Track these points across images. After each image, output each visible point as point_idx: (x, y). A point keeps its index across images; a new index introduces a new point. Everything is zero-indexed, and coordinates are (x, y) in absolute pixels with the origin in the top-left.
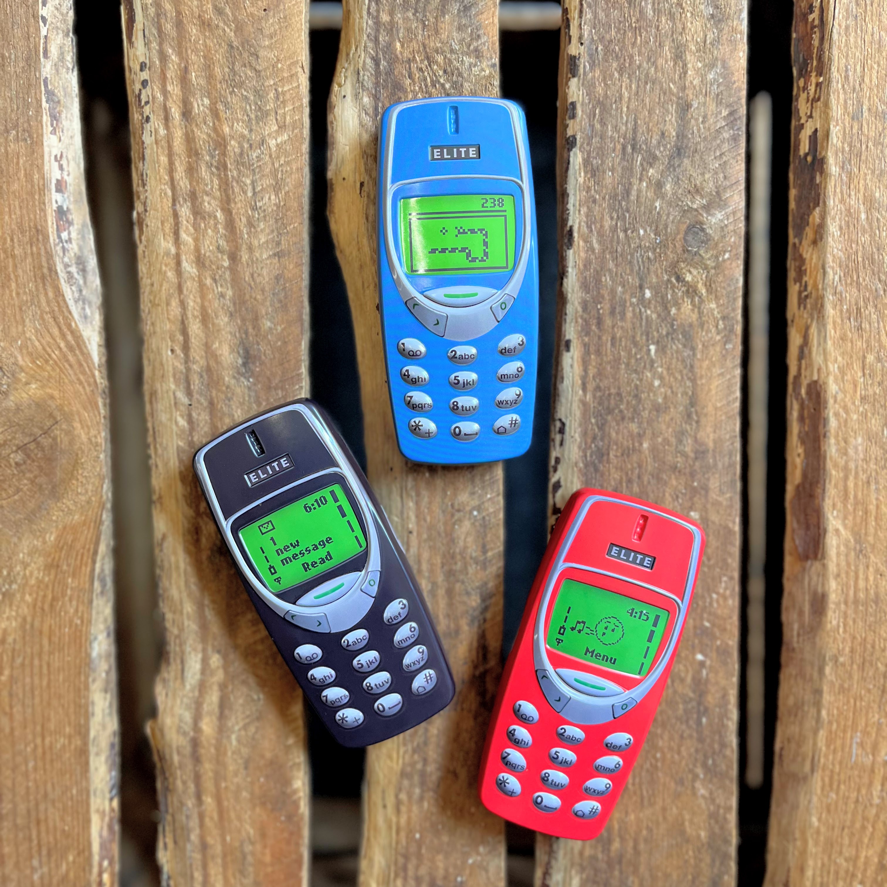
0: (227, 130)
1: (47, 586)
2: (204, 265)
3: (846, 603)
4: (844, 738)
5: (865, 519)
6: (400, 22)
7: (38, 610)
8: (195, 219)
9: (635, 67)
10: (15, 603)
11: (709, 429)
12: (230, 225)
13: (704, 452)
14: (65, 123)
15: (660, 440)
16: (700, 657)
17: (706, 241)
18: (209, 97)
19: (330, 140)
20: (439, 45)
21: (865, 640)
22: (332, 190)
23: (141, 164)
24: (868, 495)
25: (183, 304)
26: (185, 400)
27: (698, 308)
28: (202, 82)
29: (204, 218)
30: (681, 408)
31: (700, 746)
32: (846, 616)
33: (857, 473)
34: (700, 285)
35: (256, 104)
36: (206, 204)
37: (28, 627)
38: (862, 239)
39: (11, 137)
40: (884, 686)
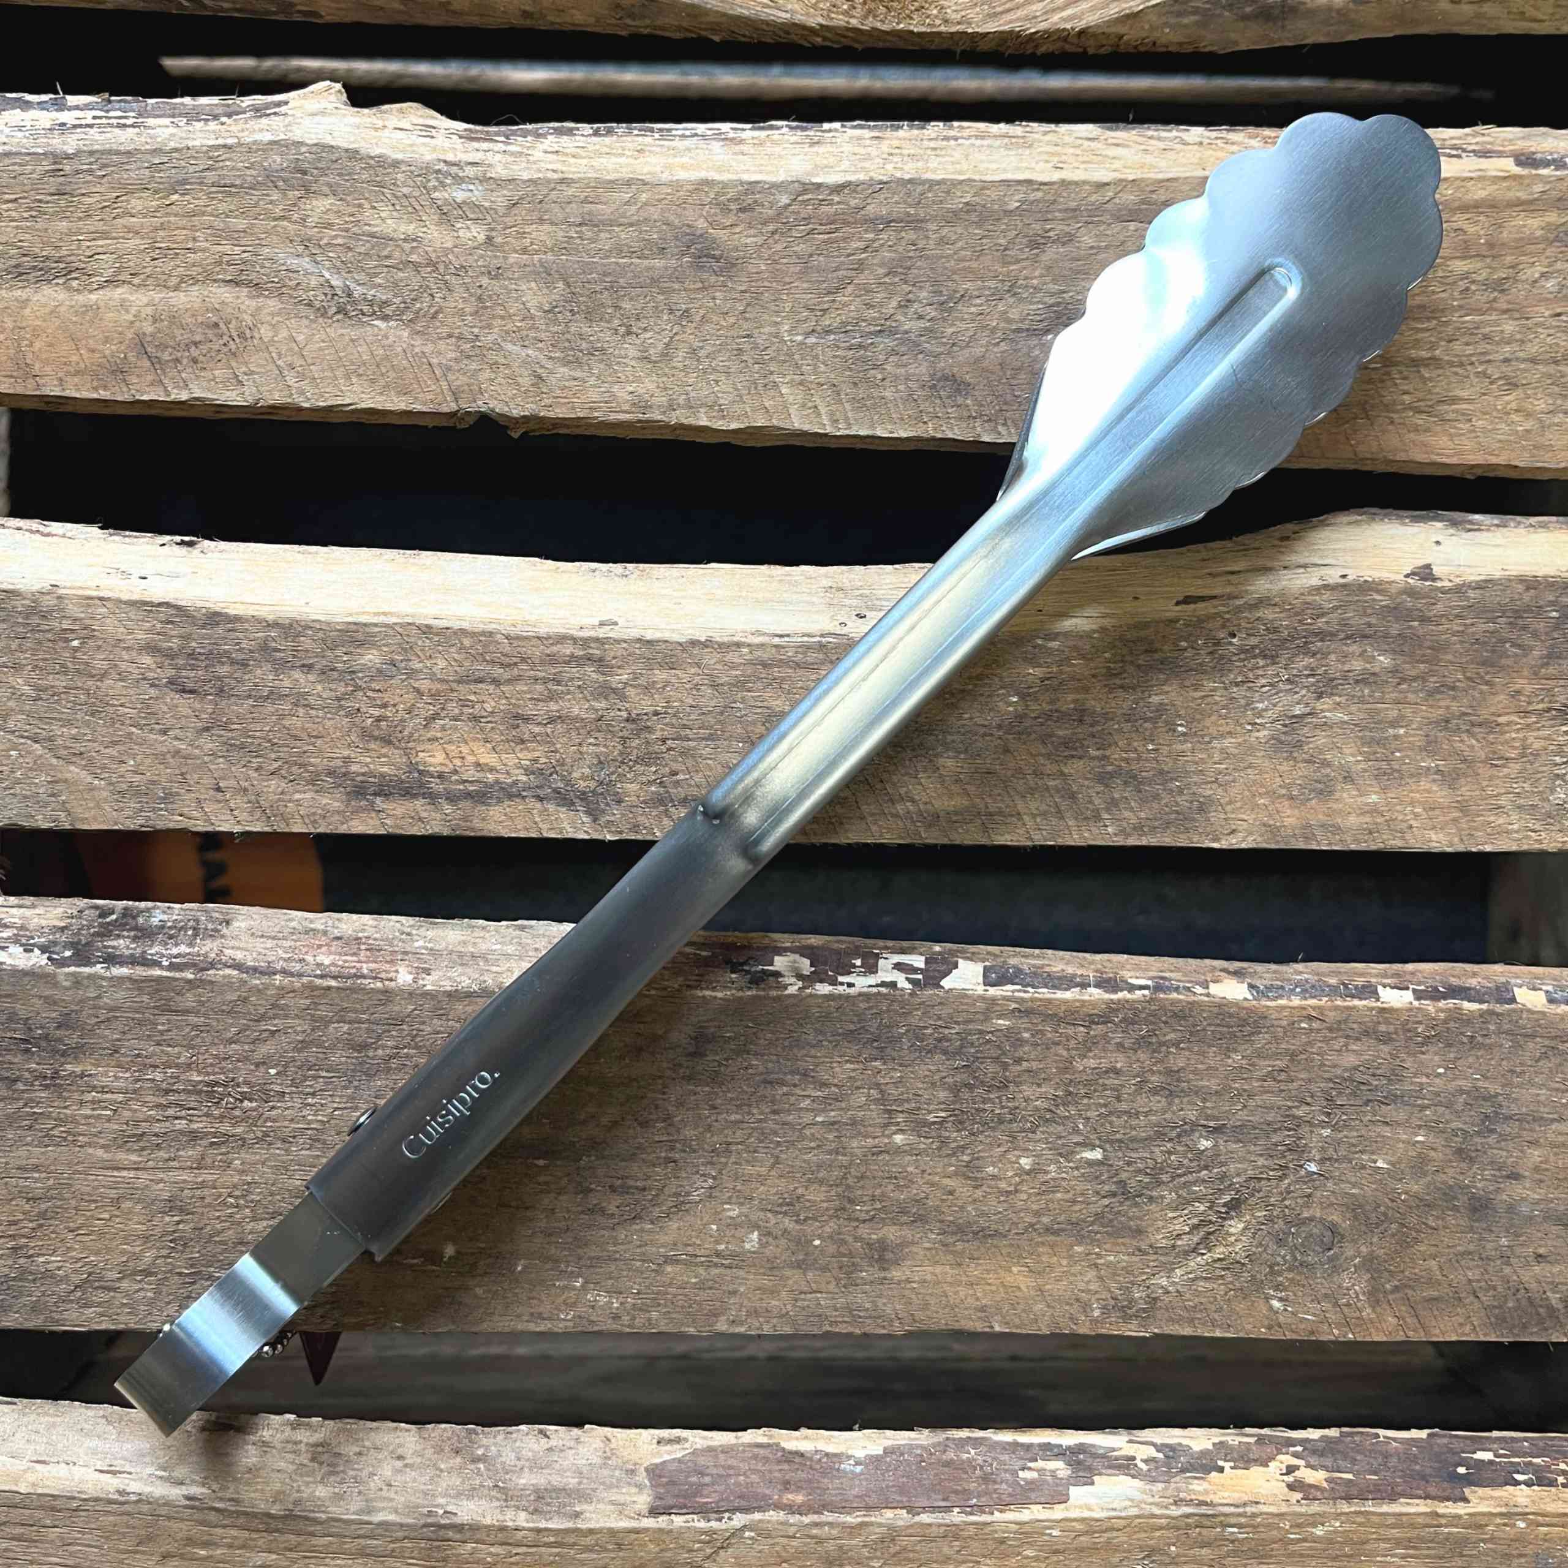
13: (883, 1263)
16: (449, 1250)
22: (1416, 520)
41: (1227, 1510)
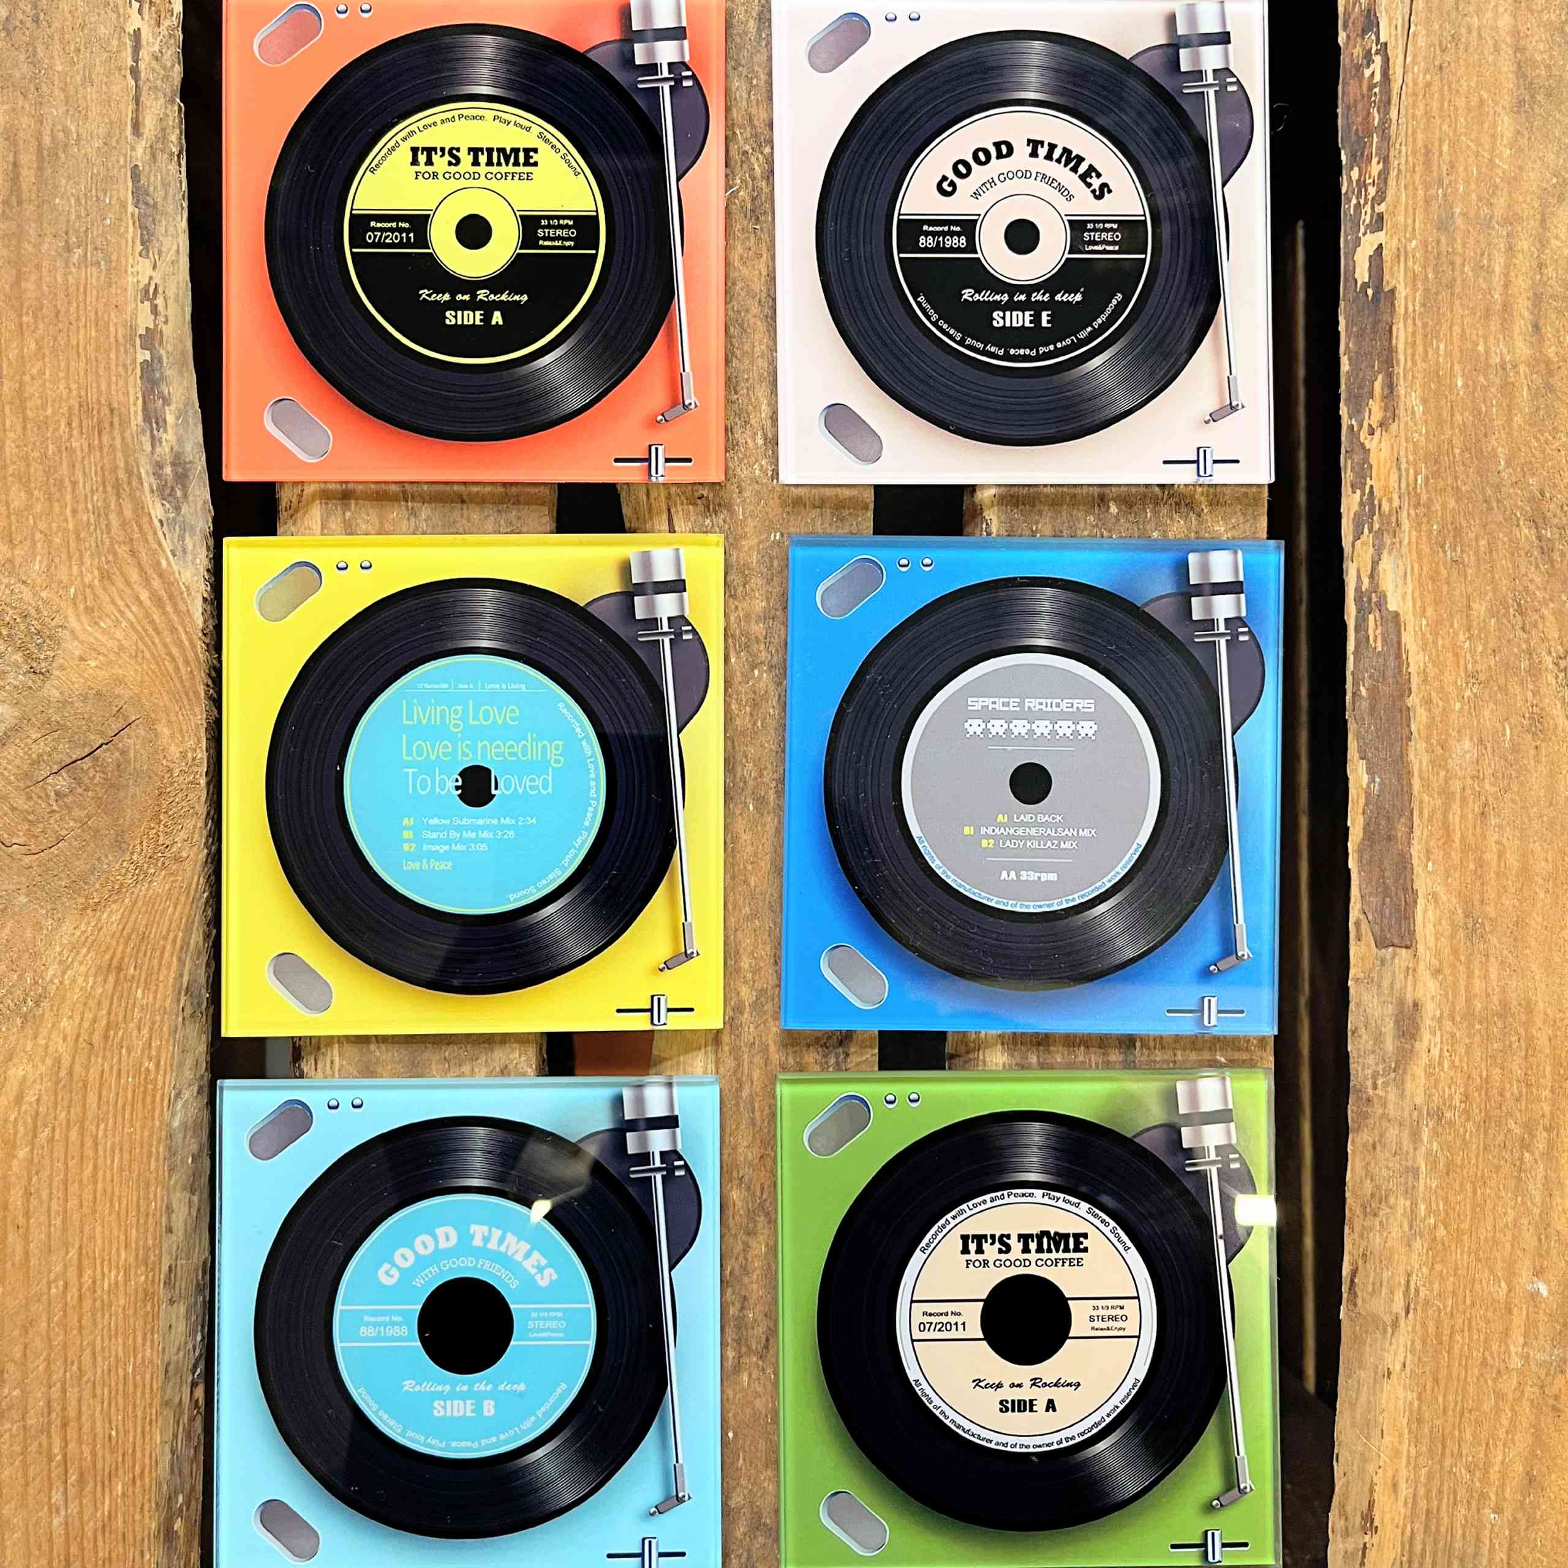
1: (100, 1003)
3: (1453, 1018)
5: (1480, 878)
7: (82, 1044)
10: (43, 1032)
14: (164, 240)
21: (1487, 1080)
24: (1484, 837)
32: (1453, 1040)
37: (63, 1074)
38: (1458, 418)
39: (75, 259)
40: (1521, 1159)
41: (1403, 485)
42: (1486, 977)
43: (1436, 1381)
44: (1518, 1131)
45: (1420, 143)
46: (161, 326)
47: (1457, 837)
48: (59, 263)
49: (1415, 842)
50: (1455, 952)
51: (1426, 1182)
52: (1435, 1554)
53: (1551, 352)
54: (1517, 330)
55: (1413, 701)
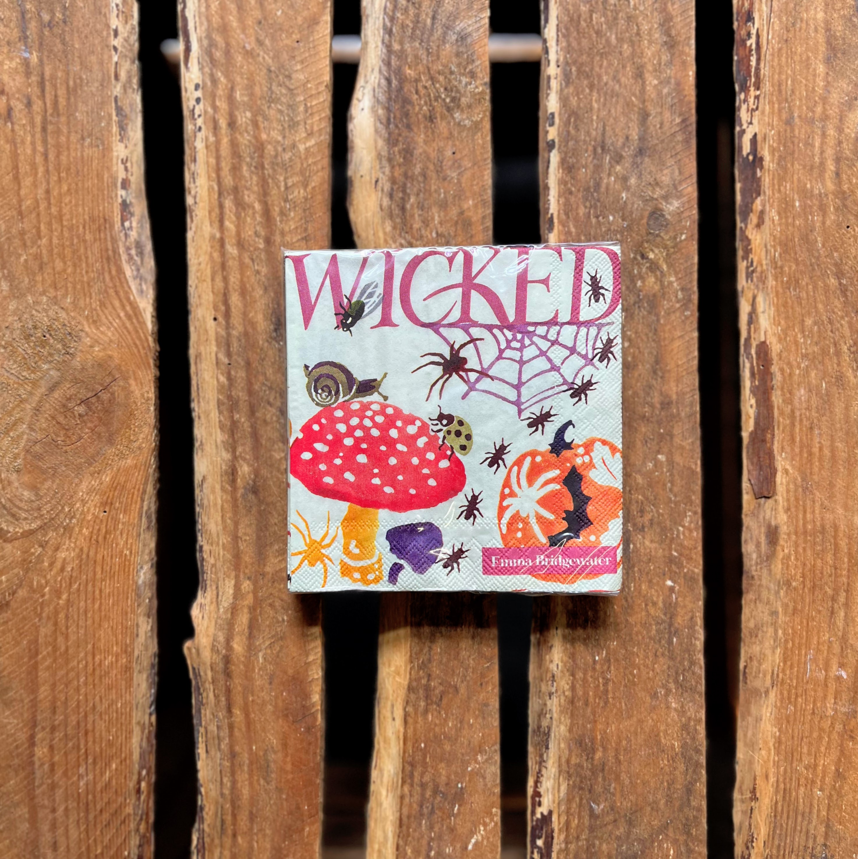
0: (264, 136)
1: (102, 521)
2: (243, 247)
3: (796, 533)
4: (799, 655)
5: (810, 461)
6: (409, 50)
7: (93, 542)
8: (237, 209)
9: (602, 84)
10: (74, 535)
11: (673, 384)
12: (267, 213)
13: (670, 403)
14: (131, 134)
15: (630, 392)
17: (666, 225)
18: (251, 111)
19: (349, 144)
20: (440, 68)
21: (814, 566)
22: (352, 185)
23: (192, 166)
24: (812, 440)
25: (225, 279)
26: (226, 361)
27: (660, 281)
28: (246, 99)
29: (244, 209)
30: (648, 366)
31: (671, 663)
32: (796, 545)
33: (801, 420)
34: (661, 262)
35: (288, 115)
36: (246, 197)
37: (84, 556)
38: (797, 222)
39: (86, 144)
40: (833, 608)
41: (768, 257)
42: (814, 512)
43: (788, 722)
44: (830, 592)
45: (776, 81)
46: (130, 177)
47: (798, 439)
48: (79, 146)
49: (776, 443)
50: (797, 499)
51: (782, 618)
52: (788, 812)
53: (845, 187)
54: (827, 176)
55: (774, 369)
